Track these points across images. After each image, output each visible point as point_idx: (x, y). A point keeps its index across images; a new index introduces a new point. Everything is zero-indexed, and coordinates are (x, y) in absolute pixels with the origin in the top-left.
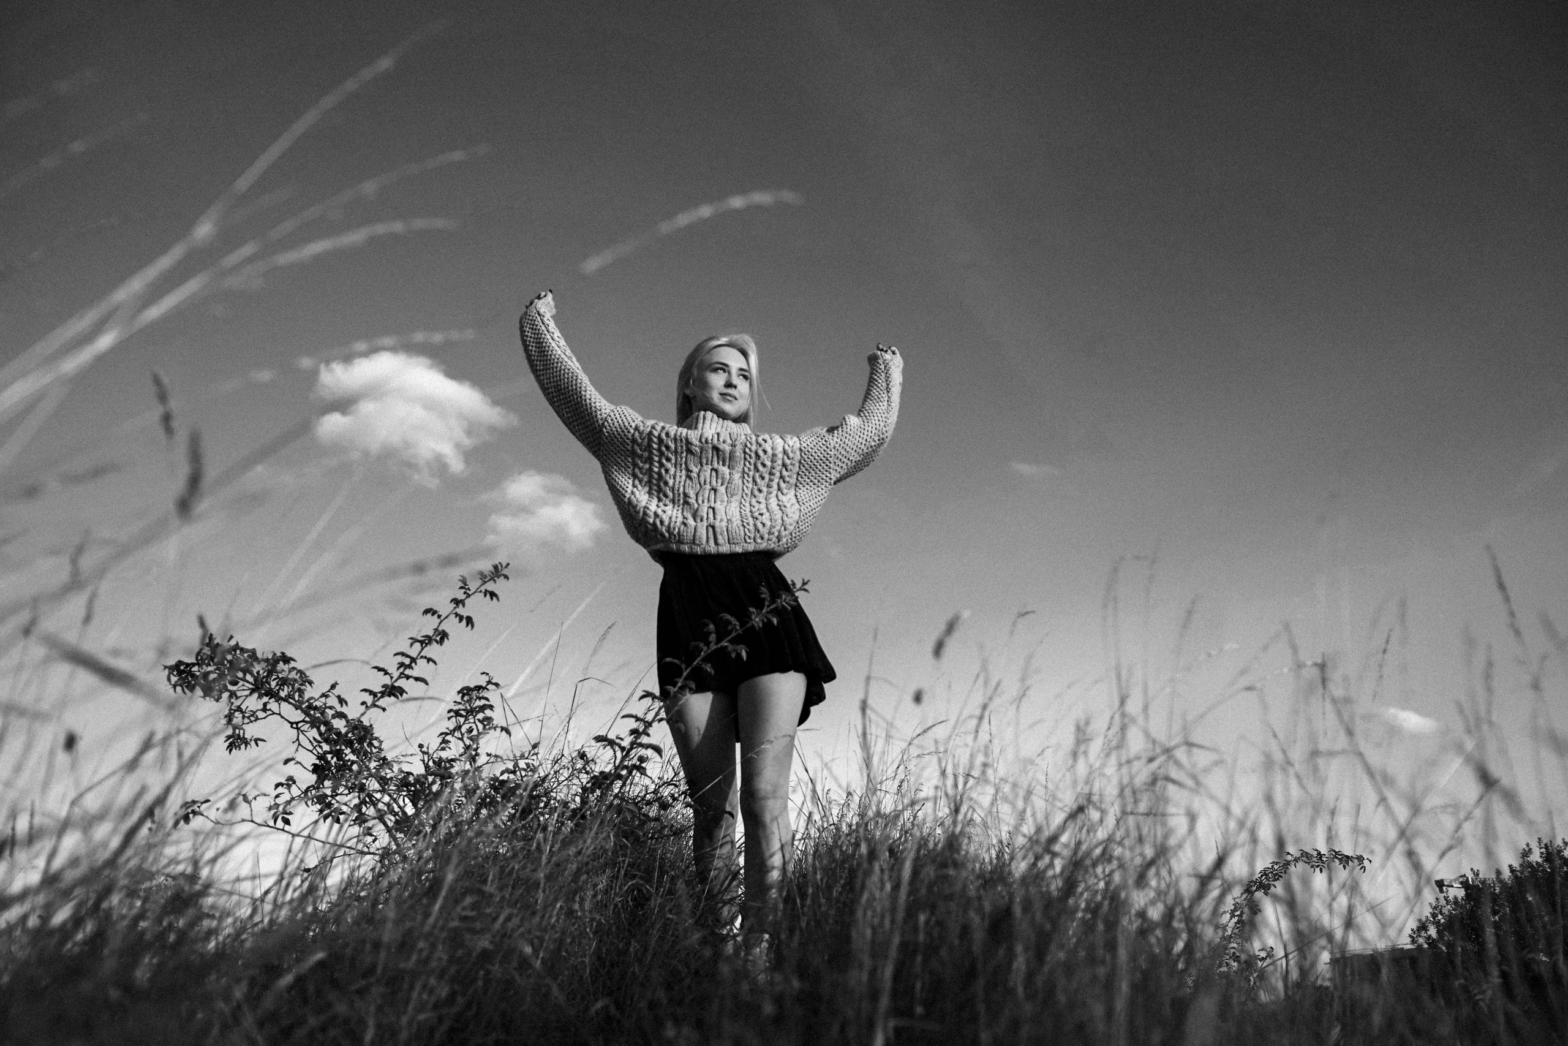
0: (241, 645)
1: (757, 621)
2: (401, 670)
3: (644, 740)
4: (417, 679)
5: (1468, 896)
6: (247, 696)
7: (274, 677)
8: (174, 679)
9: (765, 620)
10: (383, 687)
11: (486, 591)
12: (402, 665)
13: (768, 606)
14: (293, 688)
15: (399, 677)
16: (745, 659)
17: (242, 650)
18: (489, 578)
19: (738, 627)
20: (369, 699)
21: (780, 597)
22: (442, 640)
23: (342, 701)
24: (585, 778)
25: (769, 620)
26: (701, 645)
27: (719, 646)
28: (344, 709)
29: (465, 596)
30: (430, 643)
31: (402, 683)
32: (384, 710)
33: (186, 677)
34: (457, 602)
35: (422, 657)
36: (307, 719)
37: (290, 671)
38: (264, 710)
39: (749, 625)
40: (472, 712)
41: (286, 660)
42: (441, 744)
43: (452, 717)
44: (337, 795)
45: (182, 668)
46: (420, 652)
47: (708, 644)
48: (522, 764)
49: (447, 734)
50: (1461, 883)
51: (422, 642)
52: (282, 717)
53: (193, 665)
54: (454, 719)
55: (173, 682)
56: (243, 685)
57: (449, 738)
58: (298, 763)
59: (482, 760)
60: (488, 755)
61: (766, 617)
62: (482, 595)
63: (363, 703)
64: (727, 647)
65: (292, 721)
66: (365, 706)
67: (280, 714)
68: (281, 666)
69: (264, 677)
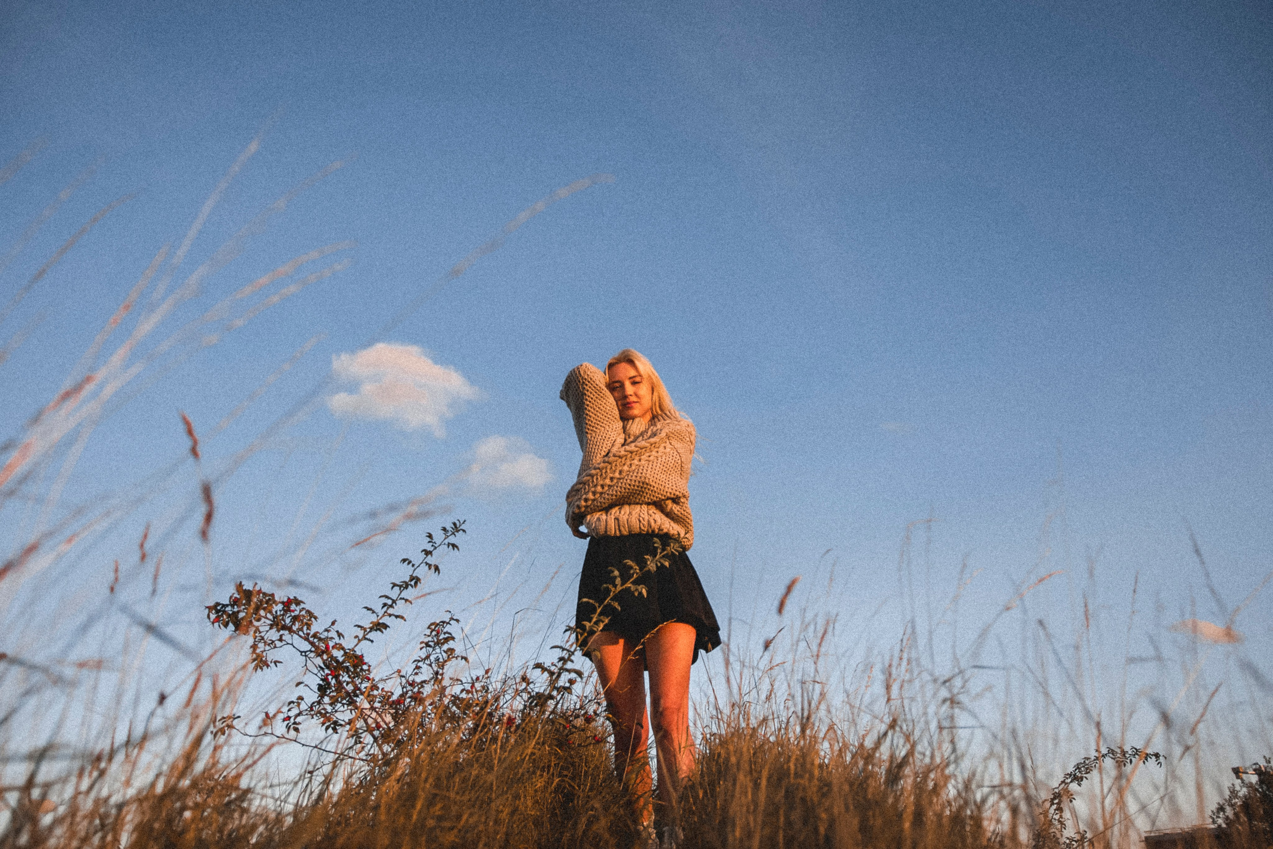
0: (263, 590)
1: (652, 566)
2: (385, 608)
3: (569, 665)
4: (397, 617)
5: (1261, 782)
6: (267, 631)
7: (288, 615)
8: (213, 616)
9: (659, 565)
10: (371, 623)
11: (449, 543)
12: (385, 605)
13: (661, 553)
14: (302, 623)
15: (384, 615)
16: (645, 596)
17: (264, 594)
18: (450, 533)
19: (638, 571)
20: (360, 633)
21: (669, 545)
22: (416, 583)
23: (340, 635)
24: (525, 696)
25: (662, 565)
26: (610, 586)
27: (624, 587)
28: (342, 641)
29: (433, 548)
30: (406, 588)
31: (386, 620)
32: (372, 641)
33: (222, 616)
34: (427, 553)
35: (401, 599)
36: (313, 649)
37: (301, 611)
38: (281, 640)
39: (646, 569)
40: (439, 643)
41: (298, 602)
42: (414, 670)
43: (423, 647)
44: (336, 711)
45: (219, 608)
46: (399, 595)
47: (615, 586)
48: (478, 686)
49: (419, 661)
50: (1255, 770)
51: (400, 586)
52: (294, 647)
53: (227, 605)
54: (424, 649)
55: (212, 620)
56: (265, 622)
57: (420, 664)
58: (306, 685)
59: (446, 682)
60: (451, 679)
61: (660, 562)
62: (446, 546)
63: (356, 637)
64: (630, 587)
65: (301, 650)
66: (357, 639)
67: (292, 644)
68: (293, 607)
69: (281, 615)
